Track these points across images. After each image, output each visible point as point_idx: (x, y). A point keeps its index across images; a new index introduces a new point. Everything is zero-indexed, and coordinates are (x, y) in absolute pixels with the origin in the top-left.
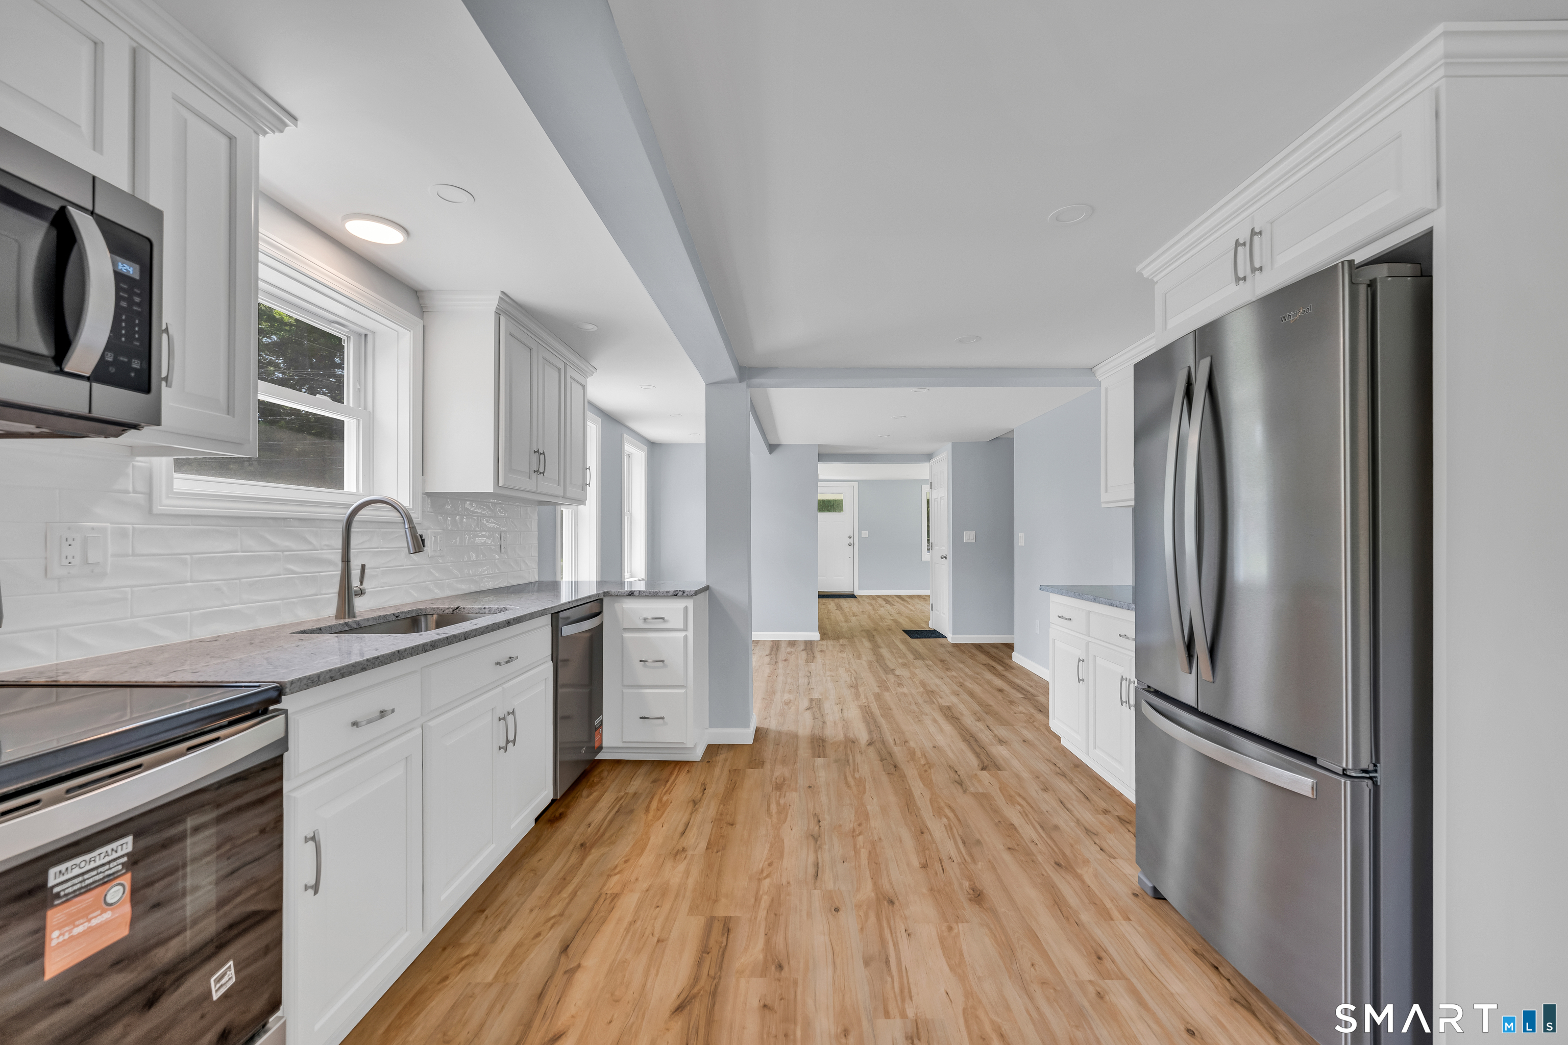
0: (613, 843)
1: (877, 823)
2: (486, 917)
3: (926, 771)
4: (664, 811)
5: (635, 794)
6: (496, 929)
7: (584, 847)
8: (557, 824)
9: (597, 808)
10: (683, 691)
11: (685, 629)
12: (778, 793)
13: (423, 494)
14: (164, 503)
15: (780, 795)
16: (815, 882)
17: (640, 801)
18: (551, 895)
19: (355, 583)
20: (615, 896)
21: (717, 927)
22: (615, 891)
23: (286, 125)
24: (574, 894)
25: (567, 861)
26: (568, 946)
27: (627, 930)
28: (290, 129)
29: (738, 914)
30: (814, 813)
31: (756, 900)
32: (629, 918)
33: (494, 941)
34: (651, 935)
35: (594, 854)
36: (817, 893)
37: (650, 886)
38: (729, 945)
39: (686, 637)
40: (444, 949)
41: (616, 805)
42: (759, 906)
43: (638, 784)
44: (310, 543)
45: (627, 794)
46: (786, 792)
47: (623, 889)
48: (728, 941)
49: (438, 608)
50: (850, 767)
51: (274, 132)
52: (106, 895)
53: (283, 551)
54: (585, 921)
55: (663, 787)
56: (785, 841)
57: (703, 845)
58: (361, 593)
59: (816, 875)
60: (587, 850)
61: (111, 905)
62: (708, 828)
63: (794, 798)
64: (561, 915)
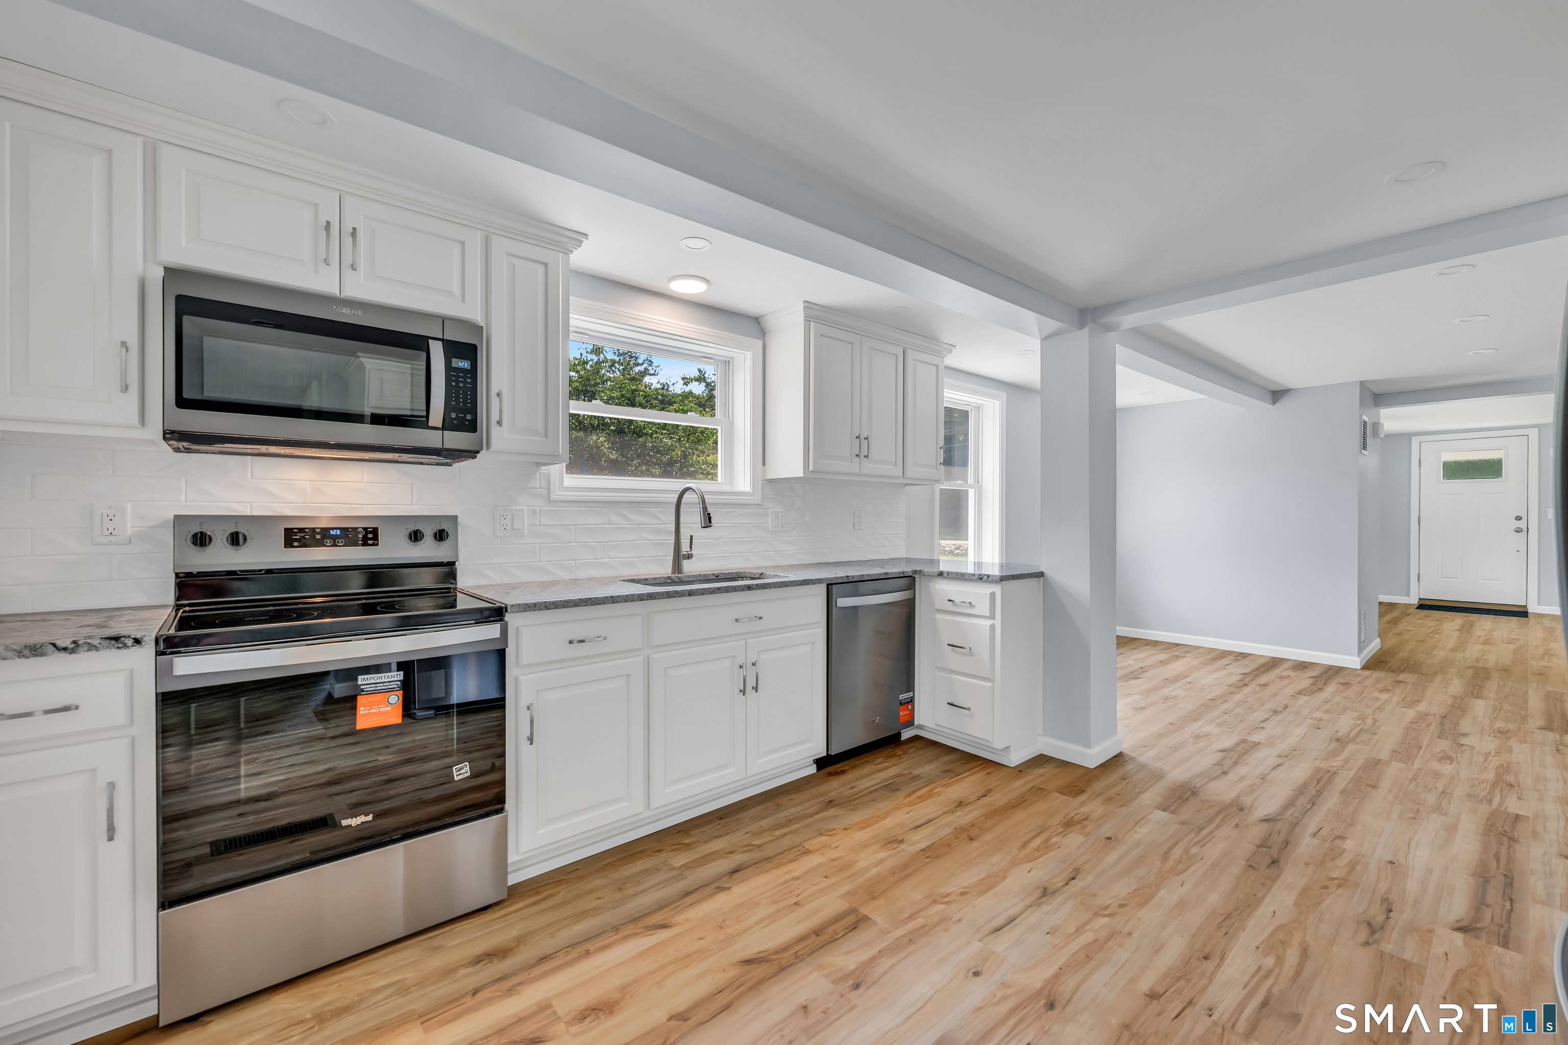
0: (853, 810)
1: (1150, 916)
2: (719, 824)
3: (1326, 887)
4: (924, 801)
5: (918, 776)
6: (715, 835)
7: (830, 803)
8: (831, 778)
9: (874, 776)
10: (989, 684)
11: (992, 616)
12: (1061, 830)
13: (763, 480)
14: (557, 494)
15: (1061, 832)
16: (988, 935)
17: (913, 784)
18: (768, 829)
19: (685, 548)
20: (808, 852)
21: (851, 919)
22: (811, 848)
23: (582, 242)
24: (784, 835)
25: (806, 809)
26: (739, 870)
27: (786, 882)
28: (586, 243)
29: (878, 920)
30: (1079, 867)
31: (910, 917)
32: (796, 874)
33: (705, 842)
34: (796, 896)
35: (832, 811)
36: (977, 946)
37: (840, 858)
38: (840, 940)
39: (993, 627)
40: (679, 832)
41: (891, 779)
42: (905, 924)
43: (929, 768)
44: (660, 519)
45: (910, 773)
46: (1072, 832)
47: (817, 850)
48: (843, 937)
49: (752, 573)
50: (1195, 837)
51: (576, 249)
52: (388, 698)
53: (638, 525)
54: (768, 859)
55: (948, 779)
56: (1008, 880)
57: (923, 845)
58: (689, 557)
59: (998, 929)
60: (830, 806)
61: (391, 704)
62: (947, 830)
63: (1074, 839)
64: (759, 846)
